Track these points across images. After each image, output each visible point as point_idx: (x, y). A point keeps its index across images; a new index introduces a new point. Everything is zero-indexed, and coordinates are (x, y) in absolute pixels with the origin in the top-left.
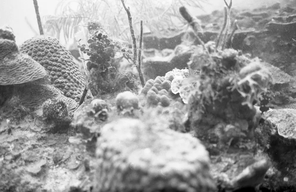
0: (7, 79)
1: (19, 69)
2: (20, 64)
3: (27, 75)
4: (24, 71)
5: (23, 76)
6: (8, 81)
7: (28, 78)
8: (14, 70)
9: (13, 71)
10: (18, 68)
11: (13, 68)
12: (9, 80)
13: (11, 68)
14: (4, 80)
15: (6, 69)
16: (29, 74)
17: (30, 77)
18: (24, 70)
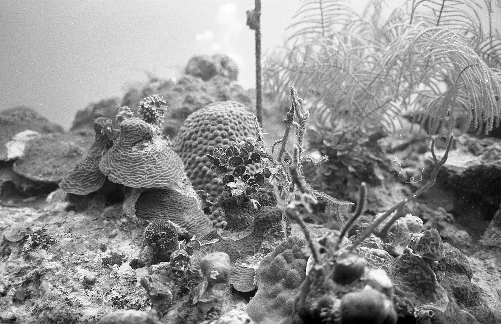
0: (124, 176)
1: (143, 165)
3: (149, 176)
5: (144, 177)
6: (124, 179)
7: (149, 181)
16: (153, 175)
18: (148, 168)
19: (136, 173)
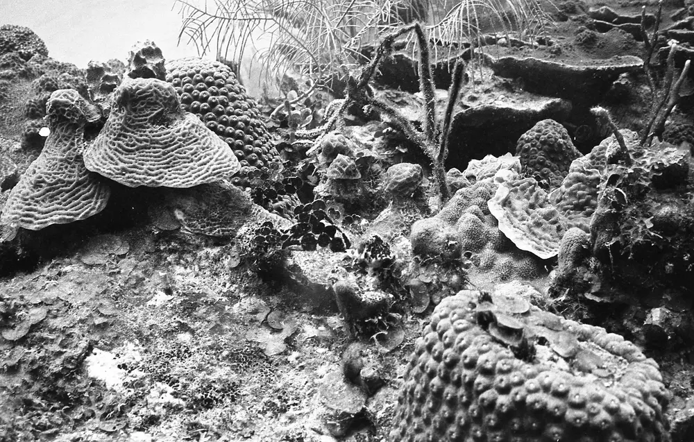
1: (183, 148)
2: (184, 138)
4: (192, 154)
5: (191, 164)
6: (160, 175)
7: (202, 170)
8: (173, 150)
9: (168, 152)
10: (179, 147)
11: (170, 146)
12: (161, 173)
13: (166, 147)
14: (150, 172)
15: (154, 148)
17: (206, 166)
18: (192, 151)
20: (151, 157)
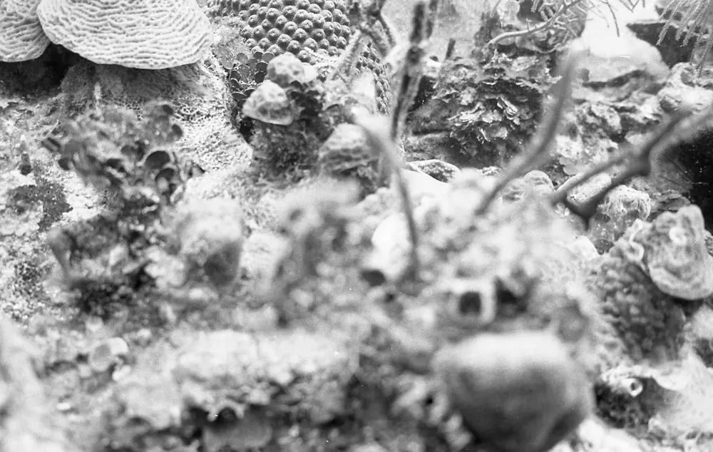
0: (81, 32)
1: (121, 15)
3: (130, 38)
4: (128, 26)
5: (120, 37)
6: (81, 38)
7: (127, 47)
8: (110, 14)
9: (104, 15)
10: (119, 13)
11: (110, 8)
12: (84, 35)
13: (105, 8)
14: (75, 31)
16: (137, 37)
17: (135, 45)
18: (130, 23)
19: (104, 29)
20: (86, 13)
